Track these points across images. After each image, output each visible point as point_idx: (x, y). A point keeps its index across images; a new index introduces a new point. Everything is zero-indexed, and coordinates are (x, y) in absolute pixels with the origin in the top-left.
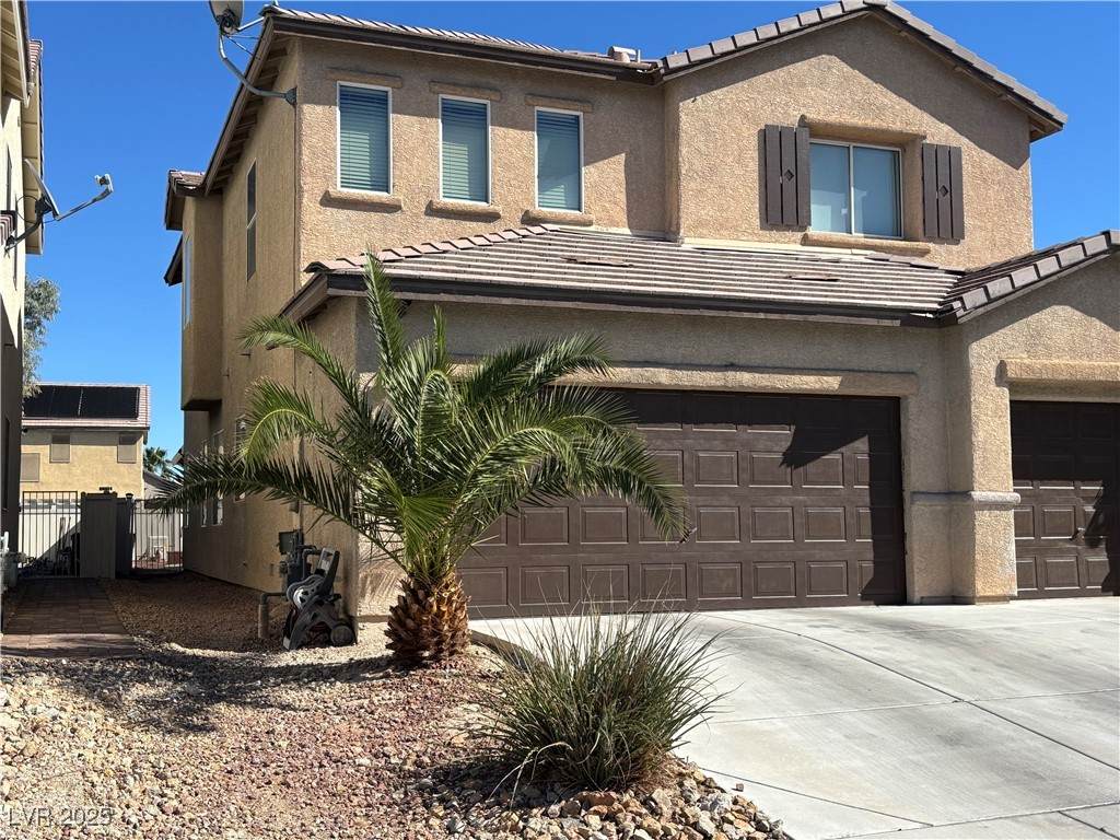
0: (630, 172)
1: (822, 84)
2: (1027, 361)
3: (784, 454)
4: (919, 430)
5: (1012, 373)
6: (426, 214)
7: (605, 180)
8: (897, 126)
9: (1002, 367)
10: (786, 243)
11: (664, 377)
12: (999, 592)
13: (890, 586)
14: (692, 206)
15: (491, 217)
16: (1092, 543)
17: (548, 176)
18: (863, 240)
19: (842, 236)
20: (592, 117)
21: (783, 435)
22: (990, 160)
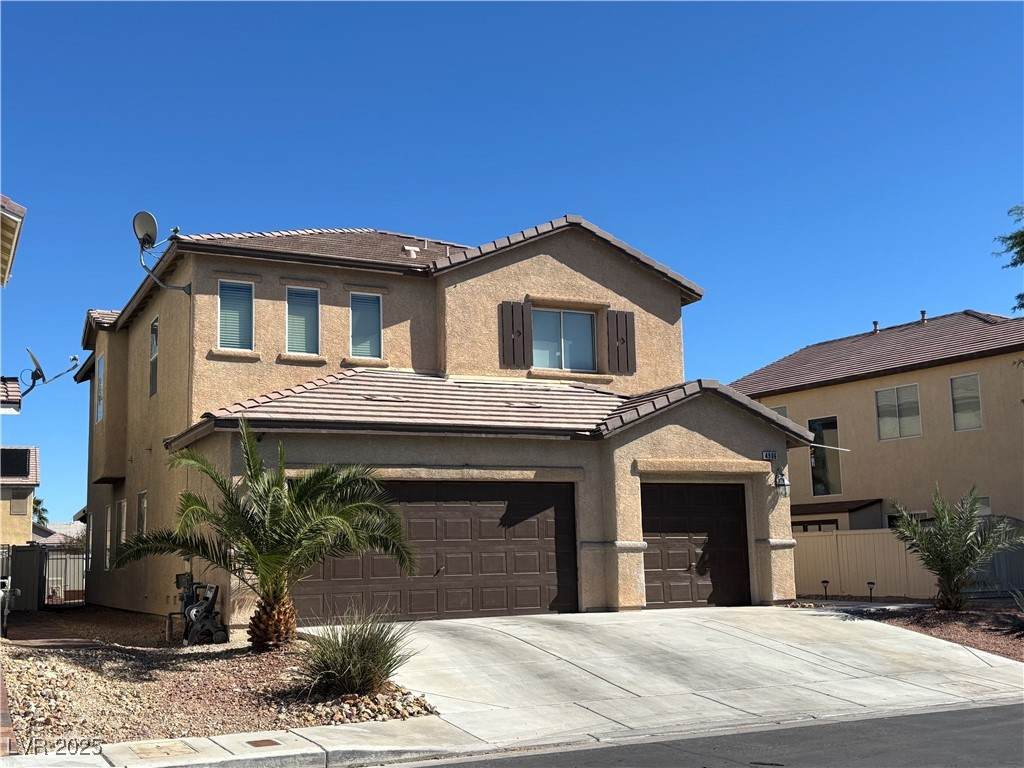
0: (414, 332)
1: (540, 273)
2: (650, 460)
3: (501, 519)
4: (585, 502)
5: (640, 467)
6: (277, 363)
7: (397, 337)
8: (591, 300)
9: (634, 464)
10: (516, 378)
11: (423, 473)
12: (634, 604)
13: (567, 601)
14: (454, 355)
15: (320, 364)
16: (701, 572)
17: (359, 335)
18: (567, 374)
19: (555, 371)
20: (388, 297)
21: (501, 507)
22: (653, 319)
